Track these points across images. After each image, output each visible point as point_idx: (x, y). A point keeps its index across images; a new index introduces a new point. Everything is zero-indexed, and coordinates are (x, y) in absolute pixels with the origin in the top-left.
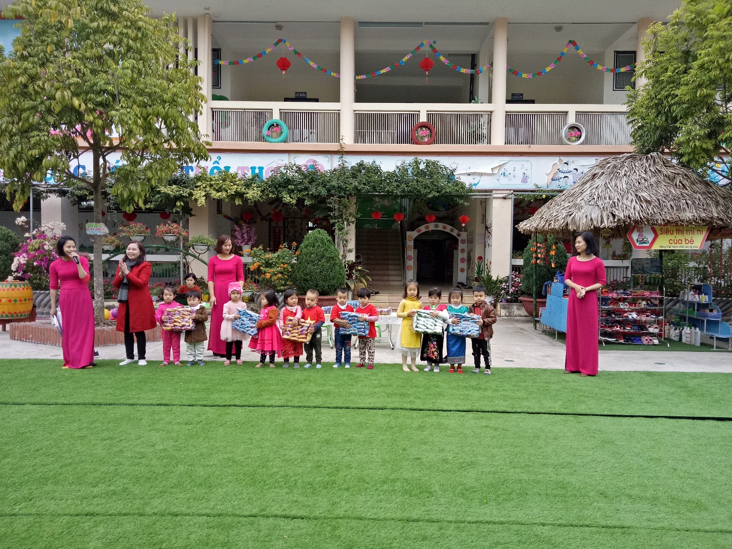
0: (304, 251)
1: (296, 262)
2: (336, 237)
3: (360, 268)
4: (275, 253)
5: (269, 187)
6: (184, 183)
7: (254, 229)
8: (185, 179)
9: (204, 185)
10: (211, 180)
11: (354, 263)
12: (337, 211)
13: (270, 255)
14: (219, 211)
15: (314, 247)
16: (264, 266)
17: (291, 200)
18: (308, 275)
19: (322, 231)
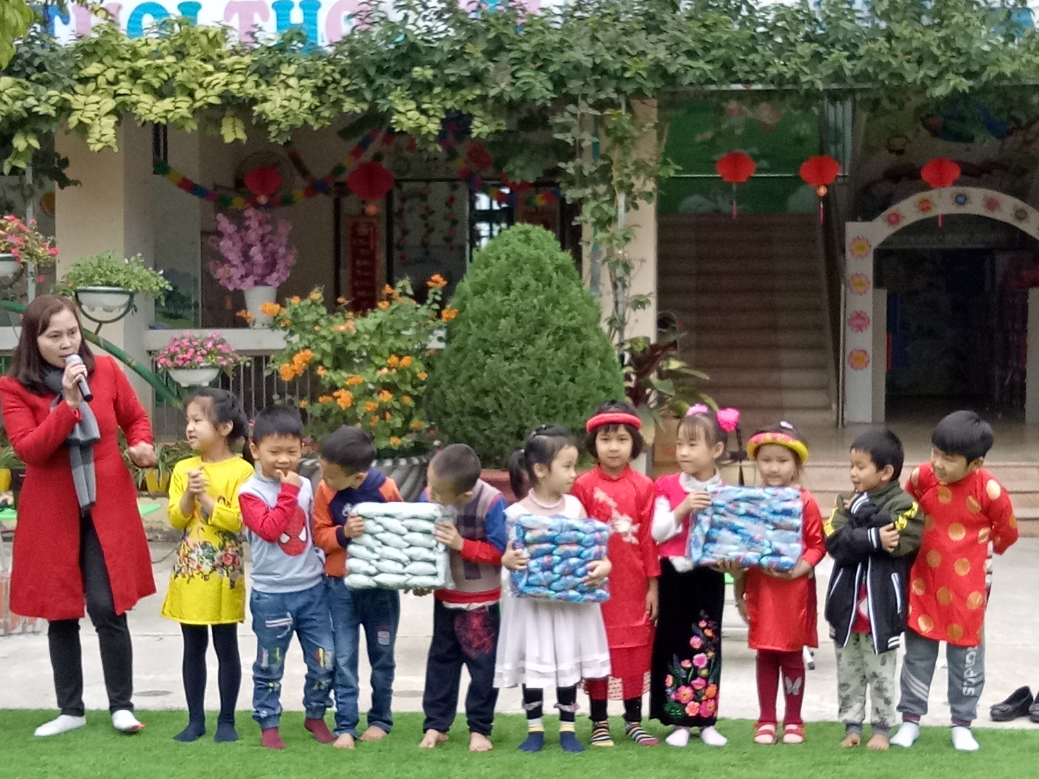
0: (474, 305)
1: (442, 345)
2: (586, 251)
3: (674, 365)
4: (364, 315)
5: (343, 73)
6: (41, 68)
7: (284, 229)
8: (46, 52)
9: (110, 74)
10: (135, 54)
11: (654, 348)
12: (588, 154)
13: (351, 324)
14: (161, 167)
15: (507, 290)
16: (328, 362)
17: (423, 119)
18: (486, 392)
19: (537, 231)
